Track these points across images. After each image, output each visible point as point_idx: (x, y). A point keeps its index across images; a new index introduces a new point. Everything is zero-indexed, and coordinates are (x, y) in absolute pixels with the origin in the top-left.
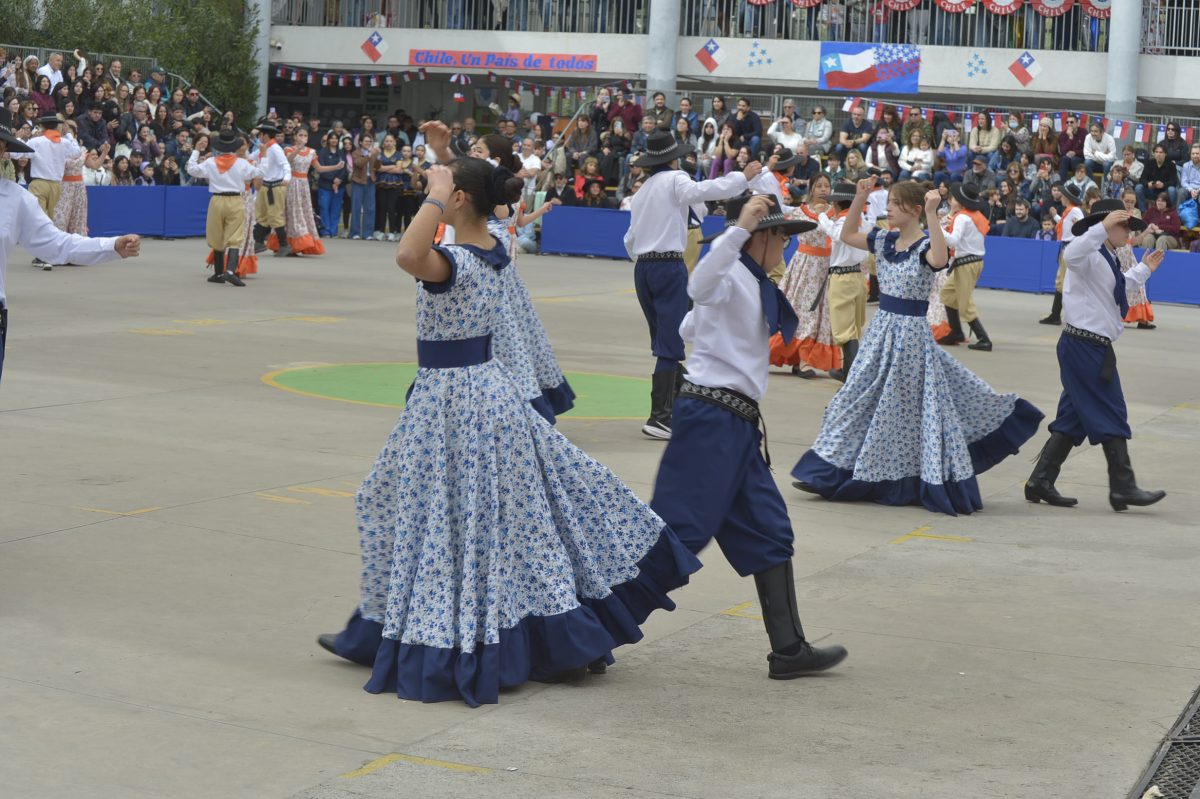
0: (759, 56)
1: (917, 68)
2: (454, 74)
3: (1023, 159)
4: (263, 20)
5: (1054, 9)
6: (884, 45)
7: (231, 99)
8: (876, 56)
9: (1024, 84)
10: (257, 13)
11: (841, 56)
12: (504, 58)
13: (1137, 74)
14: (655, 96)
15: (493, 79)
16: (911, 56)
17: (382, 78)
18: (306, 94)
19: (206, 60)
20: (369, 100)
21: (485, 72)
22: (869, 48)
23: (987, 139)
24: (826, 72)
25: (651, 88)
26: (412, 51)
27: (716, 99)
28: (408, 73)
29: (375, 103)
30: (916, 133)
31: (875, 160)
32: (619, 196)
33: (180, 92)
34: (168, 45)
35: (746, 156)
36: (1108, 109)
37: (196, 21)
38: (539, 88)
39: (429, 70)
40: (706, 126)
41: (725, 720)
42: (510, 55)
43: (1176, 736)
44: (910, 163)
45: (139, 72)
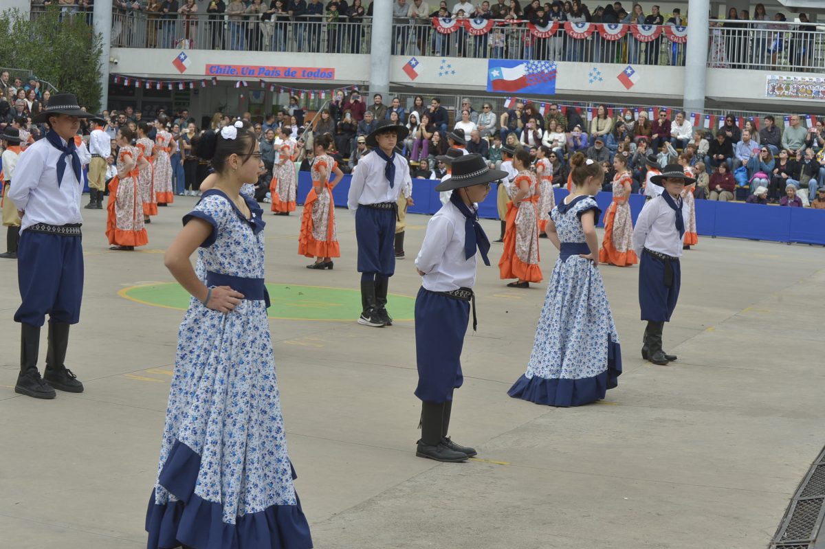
0: (446, 69)
1: (554, 77)
2: (237, 81)
3: (627, 139)
4: (105, 44)
5: (648, 37)
6: (532, 61)
7: (83, 99)
8: (526, 69)
9: (628, 88)
10: (101, 39)
11: (502, 68)
12: (271, 70)
13: (705, 81)
14: (375, 96)
15: (263, 85)
16: (550, 69)
17: (186, 84)
18: (133, 95)
19: (66, 71)
20: (176, 99)
21: (257, 80)
22: (522, 63)
23: (603, 125)
24: (492, 80)
25: (372, 90)
26: (207, 66)
27: (418, 99)
28: (204, 80)
29: (180, 101)
30: (553, 122)
31: (526, 141)
32: (351, 165)
33: (47, 92)
34: (40, 60)
35: (438, 137)
36: (686, 105)
37: (59, 44)
38: (294, 91)
39: (219, 78)
40: (411, 117)
41: (468, 533)
42: (275, 68)
43: (778, 541)
44: (549, 142)
45: (20, 79)
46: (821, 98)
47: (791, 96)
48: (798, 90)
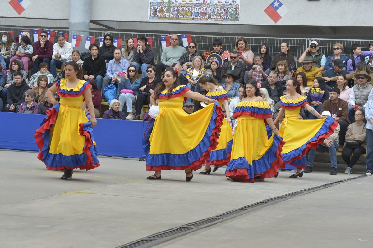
9: (19, 13)
13: (90, 6)
46: (201, 19)
47: (172, 18)
48: (178, 11)
